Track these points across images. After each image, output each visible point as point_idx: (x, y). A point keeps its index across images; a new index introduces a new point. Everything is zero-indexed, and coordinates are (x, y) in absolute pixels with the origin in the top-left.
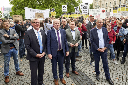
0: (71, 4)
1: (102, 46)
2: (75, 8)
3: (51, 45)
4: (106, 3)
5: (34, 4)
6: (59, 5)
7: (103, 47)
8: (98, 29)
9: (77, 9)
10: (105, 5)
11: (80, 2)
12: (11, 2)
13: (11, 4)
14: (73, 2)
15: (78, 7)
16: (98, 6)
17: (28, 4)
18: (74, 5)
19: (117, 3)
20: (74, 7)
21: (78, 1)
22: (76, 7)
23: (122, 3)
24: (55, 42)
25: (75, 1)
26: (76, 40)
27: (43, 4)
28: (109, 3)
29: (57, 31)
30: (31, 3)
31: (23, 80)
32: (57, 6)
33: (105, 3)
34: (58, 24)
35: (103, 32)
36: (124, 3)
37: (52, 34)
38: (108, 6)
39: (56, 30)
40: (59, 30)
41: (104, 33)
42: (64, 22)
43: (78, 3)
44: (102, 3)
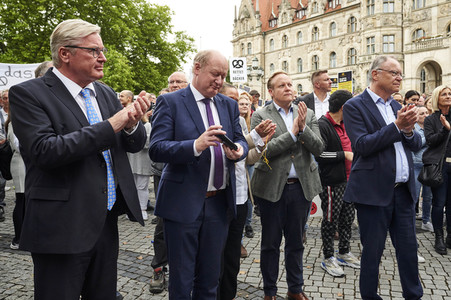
4: (283, 59)
8: (379, 101)
10: (280, 66)
11: (183, 50)
14: (154, 46)
16: (255, 68)
19: (320, 61)
21: (174, 46)
23: (340, 65)
25: (165, 44)
28: (296, 63)
33: (281, 61)
36: (345, 63)
38: (290, 72)
43: (174, 53)
44: (270, 59)
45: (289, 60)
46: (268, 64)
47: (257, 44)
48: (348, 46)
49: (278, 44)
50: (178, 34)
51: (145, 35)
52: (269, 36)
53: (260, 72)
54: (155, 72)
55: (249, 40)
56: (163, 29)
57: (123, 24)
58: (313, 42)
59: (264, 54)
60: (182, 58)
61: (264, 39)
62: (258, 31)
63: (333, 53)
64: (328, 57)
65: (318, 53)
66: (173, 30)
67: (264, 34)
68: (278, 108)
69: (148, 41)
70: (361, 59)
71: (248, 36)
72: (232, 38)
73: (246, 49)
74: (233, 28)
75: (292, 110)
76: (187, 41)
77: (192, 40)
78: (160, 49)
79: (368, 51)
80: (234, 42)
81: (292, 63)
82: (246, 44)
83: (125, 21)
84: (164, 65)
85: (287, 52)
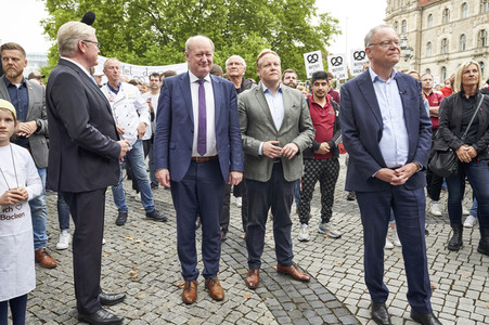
0: (290, 39)
1: (397, 156)
2: (306, 55)
4: (443, 36)
5: (137, 37)
6: (240, 41)
7: (403, 163)
8: (376, 79)
9: (313, 60)
10: (439, 45)
11: (327, 33)
12: (47, 29)
13: (47, 34)
14: (298, 31)
15: (319, 52)
17: (112, 37)
18: (302, 45)
19: (488, 36)
20: (302, 51)
21: (318, 29)
22: (312, 53)
24: (183, 122)
25: (308, 28)
26: (285, 130)
27: (176, 36)
28: (458, 40)
29: (201, 82)
30: (127, 34)
32: (230, 46)
33: (440, 39)
34: (205, 58)
35: (403, 93)
37: (177, 92)
39: (193, 78)
40: (208, 78)
41: (408, 98)
42: (234, 66)
43: (318, 36)
44: (427, 37)
45: (449, 37)
46: (424, 43)
47: (412, 20)
49: (438, 19)
50: (323, 17)
51: (290, 20)
52: (428, 11)
53: (408, 52)
54: (298, 56)
55: (404, 17)
56: (307, 12)
57: (268, 11)
58: (480, 13)
59: (420, 32)
60: (325, 40)
61: (421, 14)
62: (415, 6)
65: (486, 26)
66: (317, 12)
67: (421, 9)
68: (265, 88)
69: (292, 25)
71: (403, 12)
72: (385, 16)
73: (400, 27)
74: (386, 5)
75: (280, 91)
76: (332, 23)
77: (336, 21)
78: (303, 33)
80: (387, 20)
81: (453, 39)
82: (400, 22)
83: (270, 7)
84: (308, 49)
85: (448, 28)
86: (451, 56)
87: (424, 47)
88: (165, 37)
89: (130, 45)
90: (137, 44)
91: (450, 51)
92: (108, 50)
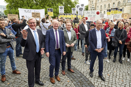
0: (67, 5)
2: (72, 9)
3: (49, 44)
5: (30, 3)
6: (56, 5)
8: (97, 30)
9: (74, 10)
10: (100, 7)
11: (76, 3)
14: (69, 3)
16: (93, 8)
19: (110, 5)
23: (115, 6)
24: (53, 41)
25: (72, 2)
26: (72, 41)
27: (40, 3)
28: (104, 6)
29: (56, 31)
30: (27, 2)
31: (20, 78)
33: (100, 5)
36: (117, 6)
37: (51, 34)
39: (54, 30)
40: (57, 30)
44: (98, 5)
46: (97, 6)
47: (94, 1)
48: (118, 1)
49: (100, 1)
53: (94, 9)
54: (69, 9)
59: (96, 4)
60: (75, 5)
63: (114, 3)
64: (112, 4)
65: (110, 3)
69: (68, 1)
70: (121, 5)
76: (77, 1)
77: (78, 1)
79: (123, 2)
80: (89, 1)
81: (103, 6)
82: (92, 1)
84: (72, 7)
85: (102, 3)
86: (102, 9)
87: (97, 7)
88: (37, 3)
89: (28, 5)
90: (30, 5)
91: (102, 8)
92: (22, 6)
